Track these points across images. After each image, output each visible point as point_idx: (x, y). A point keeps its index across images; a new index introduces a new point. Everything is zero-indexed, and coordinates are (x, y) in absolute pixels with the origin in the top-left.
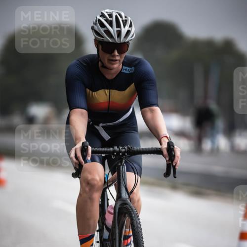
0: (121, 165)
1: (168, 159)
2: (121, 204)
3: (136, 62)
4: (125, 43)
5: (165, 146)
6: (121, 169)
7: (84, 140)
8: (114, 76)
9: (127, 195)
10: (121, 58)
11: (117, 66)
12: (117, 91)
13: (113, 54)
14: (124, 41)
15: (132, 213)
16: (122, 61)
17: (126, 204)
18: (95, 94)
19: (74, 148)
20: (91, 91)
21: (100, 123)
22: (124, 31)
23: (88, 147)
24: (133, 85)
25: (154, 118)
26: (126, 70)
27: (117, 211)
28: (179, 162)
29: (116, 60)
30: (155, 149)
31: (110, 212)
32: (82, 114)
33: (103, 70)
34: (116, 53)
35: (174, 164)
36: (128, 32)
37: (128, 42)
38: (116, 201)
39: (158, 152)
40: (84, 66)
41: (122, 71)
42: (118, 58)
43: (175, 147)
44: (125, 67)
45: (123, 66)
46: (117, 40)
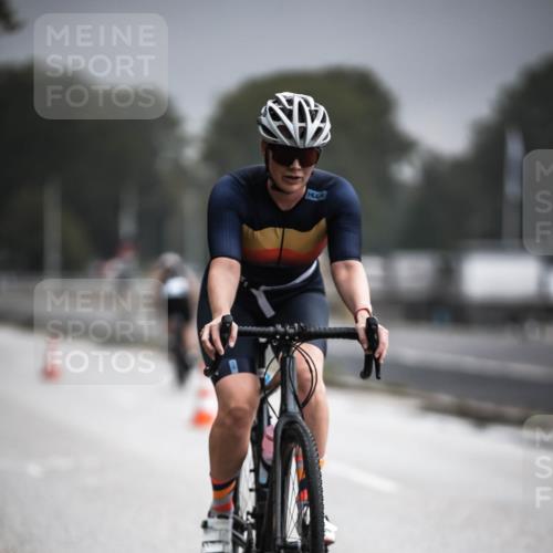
1: (366, 347)
3: (331, 183)
5: (362, 324)
6: (288, 363)
8: (293, 206)
9: (297, 408)
10: (305, 173)
11: (298, 188)
13: (291, 167)
14: (310, 146)
16: (307, 179)
18: (258, 234)
19: (209, 325)
20: (250, 230)
21: (261, 285)
22: (312, 128)
24: (323, 222)
25: (350, 279)
26: (312, 195)
27: (280, 433)
29: (297, 178)
32: (231, 267)
34: (297, 165)
35: (377, 356)
36: (319, 131)
37: (318, 147)
38: (280, 418)
40: (241, 185)
41: (306, 197)
42: (300, 174)
43: (379, 326)
44: (310, 191)
45: (307, 188)
46: (299, 143)
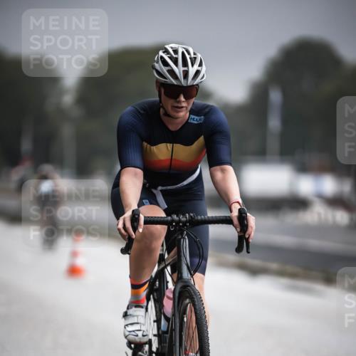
0: (182, 237)
1: (239, 230)
2: (182, 287)
3: (207, 110)
4: (193, 86)
5: (235, 213)
7: (135, 207)
8: (180, 127)
9: (189, 275)
10: (188, 104)
11: (184, 115)
12: (182, 146)
13: (178, 100)
14: (191, 84)
18: (154, 148)
19: (123, 217)
20: (148, 145)
21: (158, 186)
22: (192, 71)
24: (202, 138)
26: (194, 119)
27: (177, 295)
29: (182, 107)
32: (136, 174)
33: (165, 119)
34: (182, 98)
35: (247, 237)
36: (198, 72)
37: (197, 85)
38: (176, 283)
39: (228, 221)
40: (141, 114)
41: (189, 121)
42: (184, 104)
43: (248, 214)
44: (192, 116)
45: (190, 114)
46: (183, 82)
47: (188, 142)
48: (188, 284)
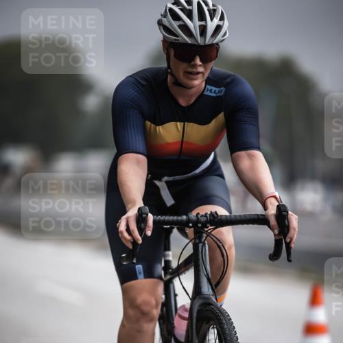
0: (200, 242)
1: (277, 232)
2: (202, 305)
4: (212, 45)
6: (200, 249)
7: (140, 204)
8: (193, 101)
9: (210, 290)
10: (206, 69)
12: (196, 125)
13: (193, 63)
14: (210, 43)
15: (222, 318)
16: (206, 75)
17: (210, 304)
18: (160, 129)
19: (125, 216)
20: (153, 125)
22: (211, 25)
23: (147, 215)
24: (221, 116)
25: (253, 168)
26: (211, 90)
27: (195, 315)
28: (295, 236)
29: (198, 73)
30: (256, 217)
31: (182, 317)
32: (138, 162)
33: (174, 90)
34: (198, 61)
35: (288, 240)
36: (218, 28)
37: (217, 44)
38: (193, 299)
39: (261, 220)
40: (143, 85)
41: (205, 93)
42: (201, 69)
43: (290, 212)
44: (209, 87)
45: (206, 84)
46: (200, 40)
47: (204, 121)
48: (208, 301)
